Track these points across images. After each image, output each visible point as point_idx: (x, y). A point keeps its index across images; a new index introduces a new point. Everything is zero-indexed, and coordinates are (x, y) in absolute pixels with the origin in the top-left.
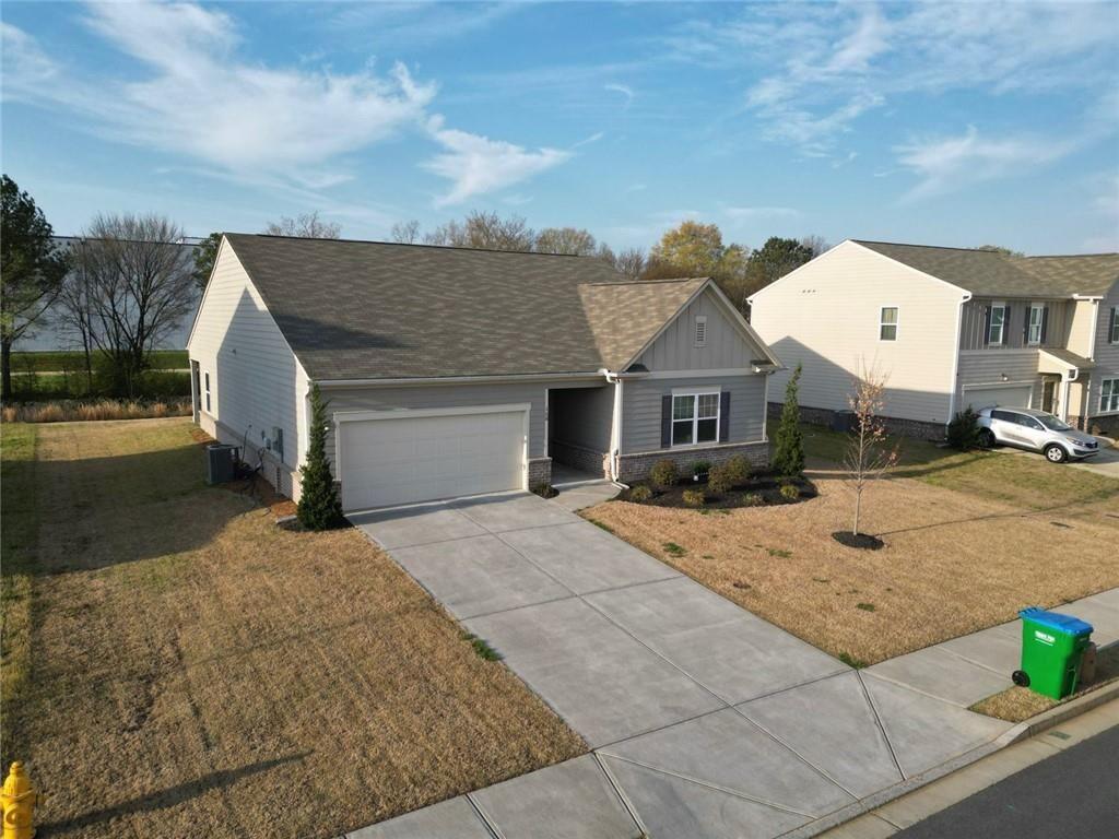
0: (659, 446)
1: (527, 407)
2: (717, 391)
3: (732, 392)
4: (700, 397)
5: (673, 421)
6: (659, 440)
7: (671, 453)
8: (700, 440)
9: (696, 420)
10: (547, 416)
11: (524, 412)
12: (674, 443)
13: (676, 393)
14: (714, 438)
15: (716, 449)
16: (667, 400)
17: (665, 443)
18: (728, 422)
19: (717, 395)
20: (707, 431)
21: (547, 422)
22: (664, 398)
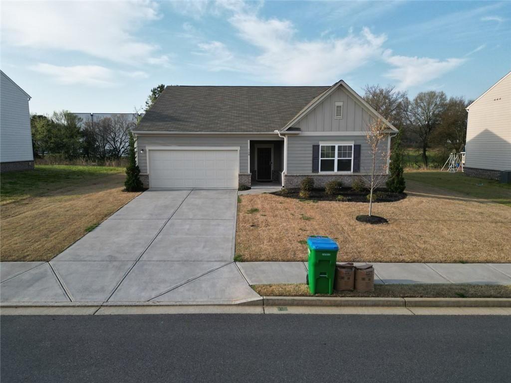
0: (311, 171)
1: (238, 148)
2: (352, 144)
3: (362, 145)
4: (339, 147)
5: (320, 159)
6: (311, 169)
7: (319, 176)
8: (339, 170)
9: (336, 159)
10: (249, 153)
11: (237, 150)
12: (321, 171)
13: (321, 144)
14: (350, 170)
15: (350, 176)
16: (316, 148)
17: (315, 169)
18: (359, 161)
19: (351, 146)
20: (344, 165)
21: (249, 156)
22: (314, 146)
